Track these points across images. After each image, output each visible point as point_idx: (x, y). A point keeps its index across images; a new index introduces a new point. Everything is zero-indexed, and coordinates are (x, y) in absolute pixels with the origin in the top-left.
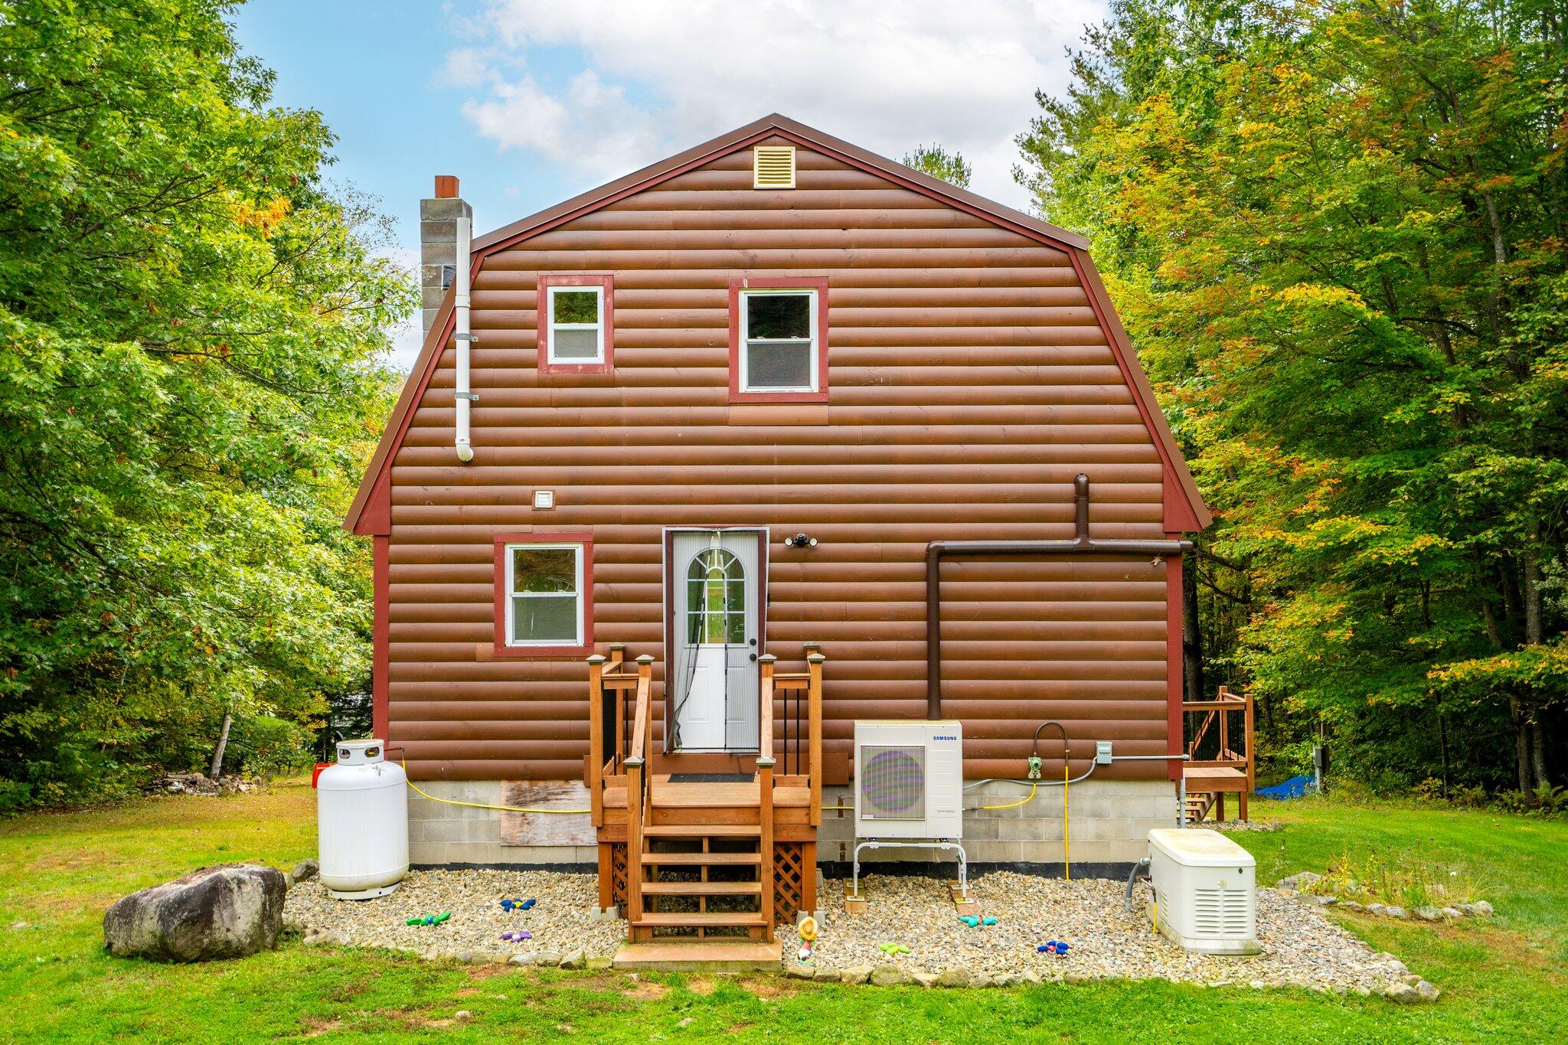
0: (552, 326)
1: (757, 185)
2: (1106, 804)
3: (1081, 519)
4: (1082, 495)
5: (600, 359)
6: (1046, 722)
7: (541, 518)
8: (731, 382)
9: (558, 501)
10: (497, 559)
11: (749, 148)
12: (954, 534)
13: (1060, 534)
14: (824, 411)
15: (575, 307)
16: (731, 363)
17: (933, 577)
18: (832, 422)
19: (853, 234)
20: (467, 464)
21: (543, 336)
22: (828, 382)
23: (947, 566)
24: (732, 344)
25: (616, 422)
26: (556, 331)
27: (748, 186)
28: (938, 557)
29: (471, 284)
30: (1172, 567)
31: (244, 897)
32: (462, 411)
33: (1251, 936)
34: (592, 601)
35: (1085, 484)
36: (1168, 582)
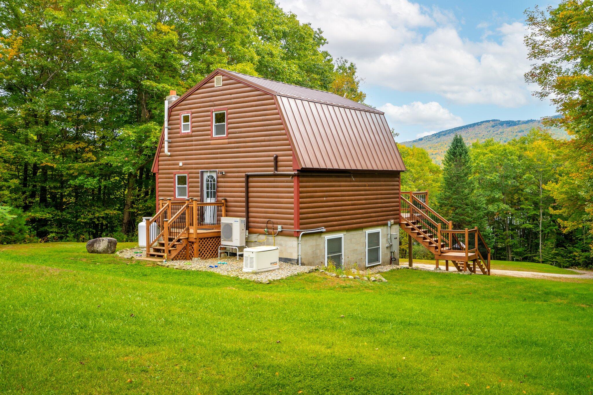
0: (183, 124)
1: (215, 86)
2: (282, 242)
3: (276, 167)
5: (189, 131)
6: (268, 220)
7: (181, 168)
8: (211, 135)
9: (183, 164)
10: (175, 178)
11: (214, 77)
12: (251, 171)
13: (271, 170)
14: (227, 141)
15: (186, 119)
16: (211, 130)
17: (247, 182)
18: (229, 143)
19: (233, 96)
20: (170, 156)
21: (181, 126)
22: (228, 134)
23: (251, 179)
24: (211, 125)
25: (192, 145)
26: (183, 125)
27: (213, 87)
28: (248, 177)
29: (169, 116)
30: (295, 179)
31: (103, 243)
32: (166, 144)
33: (255, 269)
34: (189, 187)
35: (276, 157)
36: (293, 183)
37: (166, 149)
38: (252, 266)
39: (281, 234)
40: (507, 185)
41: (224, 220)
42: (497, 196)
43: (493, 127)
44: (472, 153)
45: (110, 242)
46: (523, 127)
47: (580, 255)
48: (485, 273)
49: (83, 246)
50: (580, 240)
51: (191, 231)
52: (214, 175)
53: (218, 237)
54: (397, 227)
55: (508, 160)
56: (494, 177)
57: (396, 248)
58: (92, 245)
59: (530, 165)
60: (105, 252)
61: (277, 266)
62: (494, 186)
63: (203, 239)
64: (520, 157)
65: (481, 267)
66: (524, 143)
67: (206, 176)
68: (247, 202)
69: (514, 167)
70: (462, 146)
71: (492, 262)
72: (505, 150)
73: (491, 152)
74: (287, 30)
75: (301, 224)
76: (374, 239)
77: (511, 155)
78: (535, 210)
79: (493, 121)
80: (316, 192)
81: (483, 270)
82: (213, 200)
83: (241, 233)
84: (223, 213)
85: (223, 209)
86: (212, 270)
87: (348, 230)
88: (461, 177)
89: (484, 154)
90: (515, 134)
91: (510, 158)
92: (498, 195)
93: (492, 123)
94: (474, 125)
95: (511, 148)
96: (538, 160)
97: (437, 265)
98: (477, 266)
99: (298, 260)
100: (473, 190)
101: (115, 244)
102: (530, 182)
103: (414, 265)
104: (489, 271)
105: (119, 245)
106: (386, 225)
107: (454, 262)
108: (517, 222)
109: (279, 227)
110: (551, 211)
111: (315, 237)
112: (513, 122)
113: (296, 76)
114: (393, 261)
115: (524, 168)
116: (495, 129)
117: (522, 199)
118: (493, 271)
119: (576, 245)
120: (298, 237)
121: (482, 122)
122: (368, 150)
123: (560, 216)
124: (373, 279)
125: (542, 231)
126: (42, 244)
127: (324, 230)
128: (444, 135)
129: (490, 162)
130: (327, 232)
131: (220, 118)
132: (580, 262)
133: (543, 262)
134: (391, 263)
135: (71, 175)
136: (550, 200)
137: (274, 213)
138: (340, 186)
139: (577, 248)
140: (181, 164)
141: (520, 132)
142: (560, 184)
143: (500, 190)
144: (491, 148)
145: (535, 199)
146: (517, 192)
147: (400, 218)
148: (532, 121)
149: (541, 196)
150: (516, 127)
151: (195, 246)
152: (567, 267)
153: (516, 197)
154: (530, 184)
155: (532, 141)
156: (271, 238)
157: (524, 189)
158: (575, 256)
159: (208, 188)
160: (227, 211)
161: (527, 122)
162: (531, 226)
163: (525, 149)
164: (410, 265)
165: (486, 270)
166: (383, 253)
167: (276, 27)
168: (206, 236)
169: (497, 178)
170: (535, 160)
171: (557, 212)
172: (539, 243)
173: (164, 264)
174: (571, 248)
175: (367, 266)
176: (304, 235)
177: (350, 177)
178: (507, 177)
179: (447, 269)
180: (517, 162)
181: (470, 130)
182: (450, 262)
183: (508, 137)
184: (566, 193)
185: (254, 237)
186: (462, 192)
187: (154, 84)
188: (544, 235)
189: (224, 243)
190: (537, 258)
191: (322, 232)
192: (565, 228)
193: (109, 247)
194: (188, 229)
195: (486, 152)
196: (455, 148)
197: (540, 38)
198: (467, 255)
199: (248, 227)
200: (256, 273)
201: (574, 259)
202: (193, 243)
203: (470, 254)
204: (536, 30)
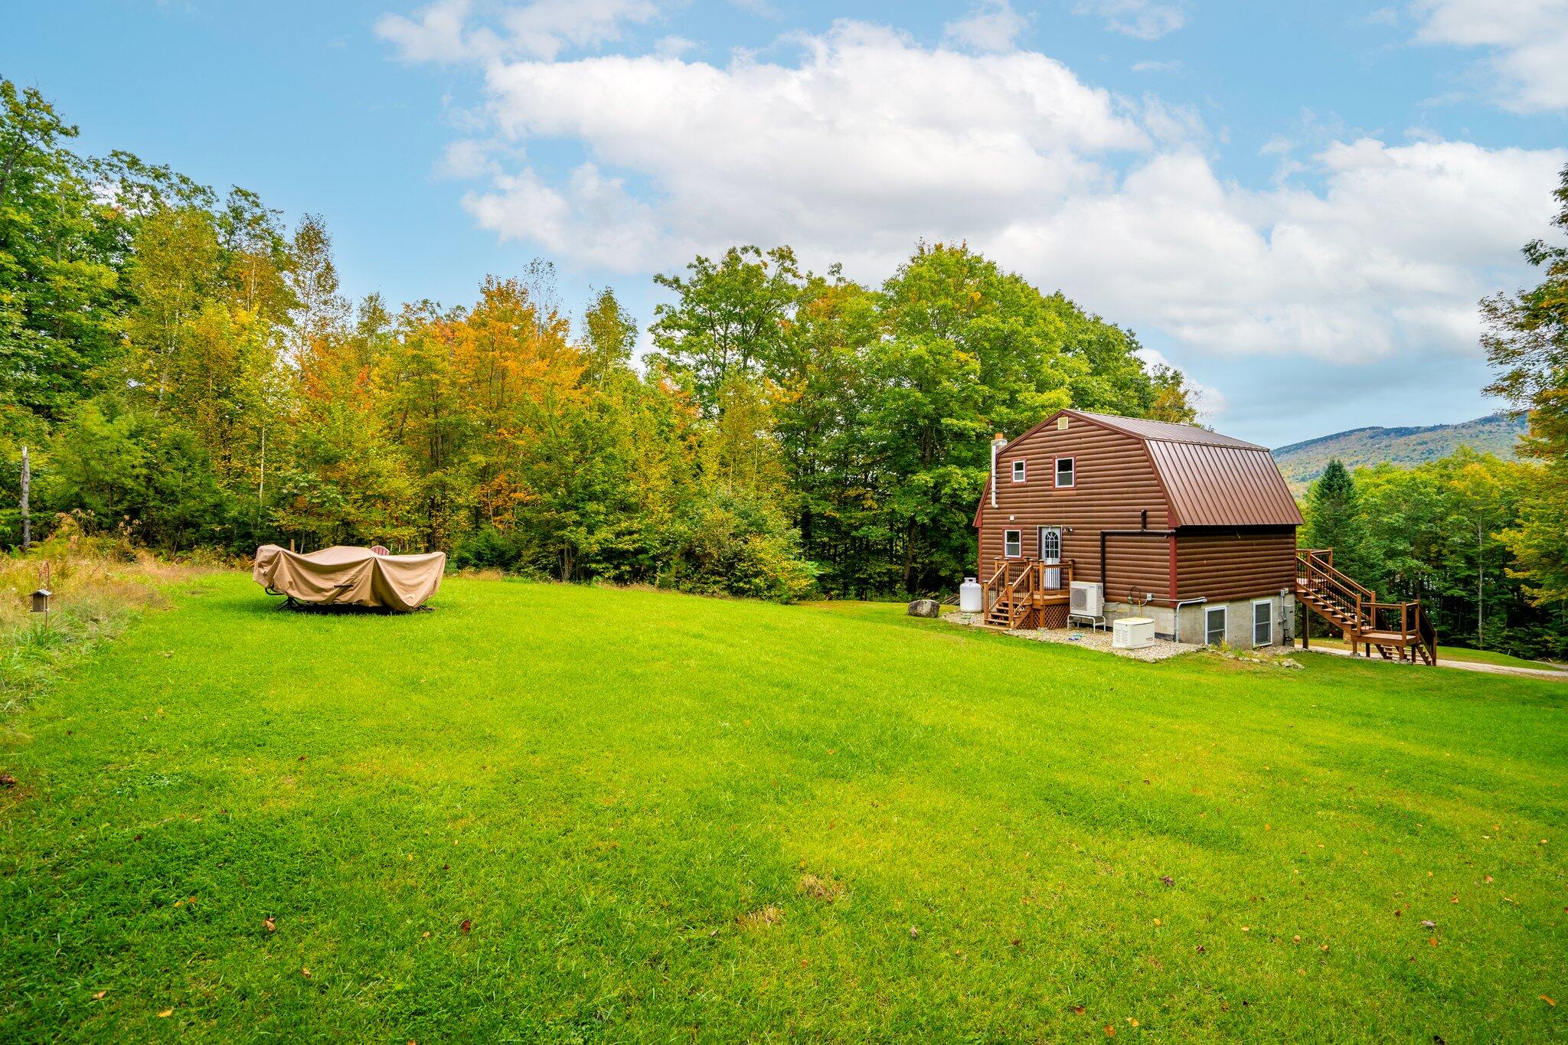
1: (1059, 429)
2: (1152, 614)
3: (1144, 524)
4: (1144, 515)
5: (1024, 480)
6: (1133, 586)
7: (1011, 523)
8: (1053, 485)
9: (1015, 518)
10: (1003, 534)
11: (1057, 419)
12: (1109, 528)
13: (1138, 528)
14: (1074, 492)
15: (1019, 467)
16: (1053, 479)
17: (1103, 541)
18: (1077, 495)
19: (1083, 440)
20: (997, 508)
21: (1013, 475)
22: (1076, 484)
23: (1108, 537)
24: (1053, 474)
25: (1026, 497)
26: (1016, 473)
27: (1057, 429)
28: (1104, 535)
29: (997, 463)
30: (1173, 539)
31: (926, 605)
32: (993, 495)
33: (1129, 644)
34: (1023, 545)
35: (1145, 512)
36: (1170, 544)
37: (993, 501)
38: (1125, 640)
39: (1151, 603)
40: (1419, 531)
41: (1074, 585)
42: (1401, 548)
43: (1372, 438)
44: (1358, 483)
45: (933, 605)
46: (1427, 436)
47: (1557, 641)
48: (1428, 663)
49: (904, 607)
50: (1557, 617)
51: (1035, 597)
52: (1058, 532)
53: (1066, 604)
54: (1292, 597)
55: (1421, 494)
56: (1396, 519)
57: (1291, 626)
58: (915, 607)
59: (1459, 502)
60: (928, 615)
61: (1152, 643)
62: (1395, 532)
63: (1049, 606)
64: (1440, 490)
65: (1423, 655)
66: (1446, 467)
67: (1045, 532)
68: (1103, 564)
69: (1431, 504)
70: (1343, 476)
71: (1439, 649)
72: (1414, 479)
73: (1389, 482)
74: (1094, 338)
75: (1179, 593)
76: (1263, 612)
77: (1425, 487)
78: (1469, 569)
79: (1370, 428)
80: (1196, 554)
81: (1425, 659)
82: (1057, 561)
83: (1098, 601)
84: (1070, 576)
85: (1070, 572)
86: (1074, 643)
87: (1232, 601)
88: (1341, 521)
89: (1377, 486)
90: (1411, 448)
91: (1423, 490)
92: (1402, 546)
93: (1370, 433)
94: (1338, 436)
95: (1425, 476)
96: (1474, 494)
97: (1355, 650)
98: (1417, 654)
99: (1174, 636)
100: (1362, 538)
101: (938, 607)
102: (1459, 527)
103: (1310, 648)
104: (1434, 661)
105: (942, 607)
106: (1279, 594)
107: (1378, 646)
108: (1433, 586)
109: (1149, 595)
110: (1510, 573)
111: (1194, 609)
112: (1407, 429)
113: (1109, 397)
114: (1286, 641)
115: (1449, 505)
116: (1375, 441)
117: (1445, 551)
118: (1440, 662)
119: (1549, 625)
120: (1175, 609)
121: (1352, 432)
122: (1256, 501)
123: (1526, 581)
124: (1286, 664)
125: (1483, 601)
126: (826, 602)
127: (1205, 600)
128: (1287, 452)
129: (1388, 497)
130: (1209, 602)
131: (1065, 465)
132: (1557, 650)
133: (1485, 649)
134: (1284, 644)
135: (850, 525)
136: (1506, 556)
137: (1142, 578)
138: (1223, 546)
139: (1551, 629)
140: (1012, 518)
141: (1421, 444)
142: (1526, 531)
143: (1405, 538)
144: (1389, 476)
145: (1470, 552)
146: (1436, 542)
147: (1296, 585)
148: (1441, 426)
149: (1481, 548)
150: (1412, 437)
151: (1042, 614)
152: (1532, 659)
153: (1434, 548)
154: (1460, 529)
155: (1463, 464)
156: (1136, 609)
157: (1449, 537)
158: (1547, 641)
159: (1047, 546)
160: (1074, 574)
161: (1434, 429)
162: (1464, 593)
163: (1450, 478)
164: (1305, 645)
165: (1430, 659)
166: (1274, 631)
167: (1080, 337)
168: (1052, 603)
169: (1401, 520)
170: (1469, 493)
171: (1520, 575)
172: (1477, 621)
173: (1011, 633)
174: (1538, 629)
175: (1255, 645)
176: (1182, 606)
177: (1234, 534)
178: (1417, 520)
179: (1368, 655)
180: (1435, 497)
181: (1331, 443)
182: (1372, 646)
183: (1400, 453)
184: (1537, 547)
185: (1112, 606)
186: (1345, 542)
187: (955, 422)
188: (1485, 607)
189: (1074, 611)
190: (1474, 642)
191: (1202, 603)
192: (1534, 599)
193: (932, 610)
194: (1032, 594)
195: (1379, 481)
196: (1330, 479)
197: (1506, 335)
198: (1404, 637)
199: (1105, 594)
200: (1131, 650)
201: (1545, 647)
202: (1038, 610)
203: (1408, 637)
204: (1500, 324)
